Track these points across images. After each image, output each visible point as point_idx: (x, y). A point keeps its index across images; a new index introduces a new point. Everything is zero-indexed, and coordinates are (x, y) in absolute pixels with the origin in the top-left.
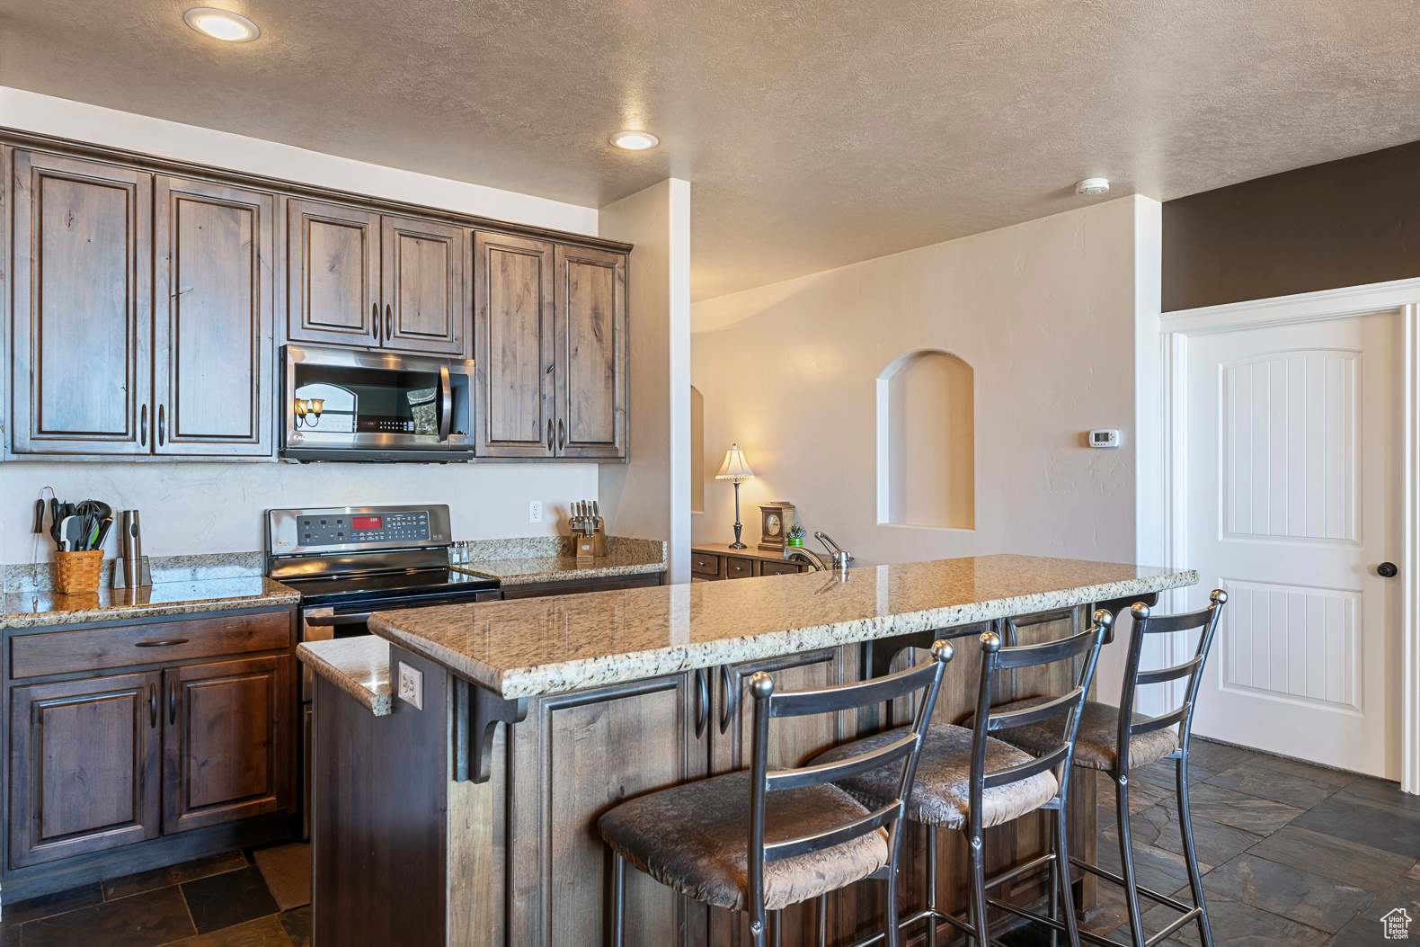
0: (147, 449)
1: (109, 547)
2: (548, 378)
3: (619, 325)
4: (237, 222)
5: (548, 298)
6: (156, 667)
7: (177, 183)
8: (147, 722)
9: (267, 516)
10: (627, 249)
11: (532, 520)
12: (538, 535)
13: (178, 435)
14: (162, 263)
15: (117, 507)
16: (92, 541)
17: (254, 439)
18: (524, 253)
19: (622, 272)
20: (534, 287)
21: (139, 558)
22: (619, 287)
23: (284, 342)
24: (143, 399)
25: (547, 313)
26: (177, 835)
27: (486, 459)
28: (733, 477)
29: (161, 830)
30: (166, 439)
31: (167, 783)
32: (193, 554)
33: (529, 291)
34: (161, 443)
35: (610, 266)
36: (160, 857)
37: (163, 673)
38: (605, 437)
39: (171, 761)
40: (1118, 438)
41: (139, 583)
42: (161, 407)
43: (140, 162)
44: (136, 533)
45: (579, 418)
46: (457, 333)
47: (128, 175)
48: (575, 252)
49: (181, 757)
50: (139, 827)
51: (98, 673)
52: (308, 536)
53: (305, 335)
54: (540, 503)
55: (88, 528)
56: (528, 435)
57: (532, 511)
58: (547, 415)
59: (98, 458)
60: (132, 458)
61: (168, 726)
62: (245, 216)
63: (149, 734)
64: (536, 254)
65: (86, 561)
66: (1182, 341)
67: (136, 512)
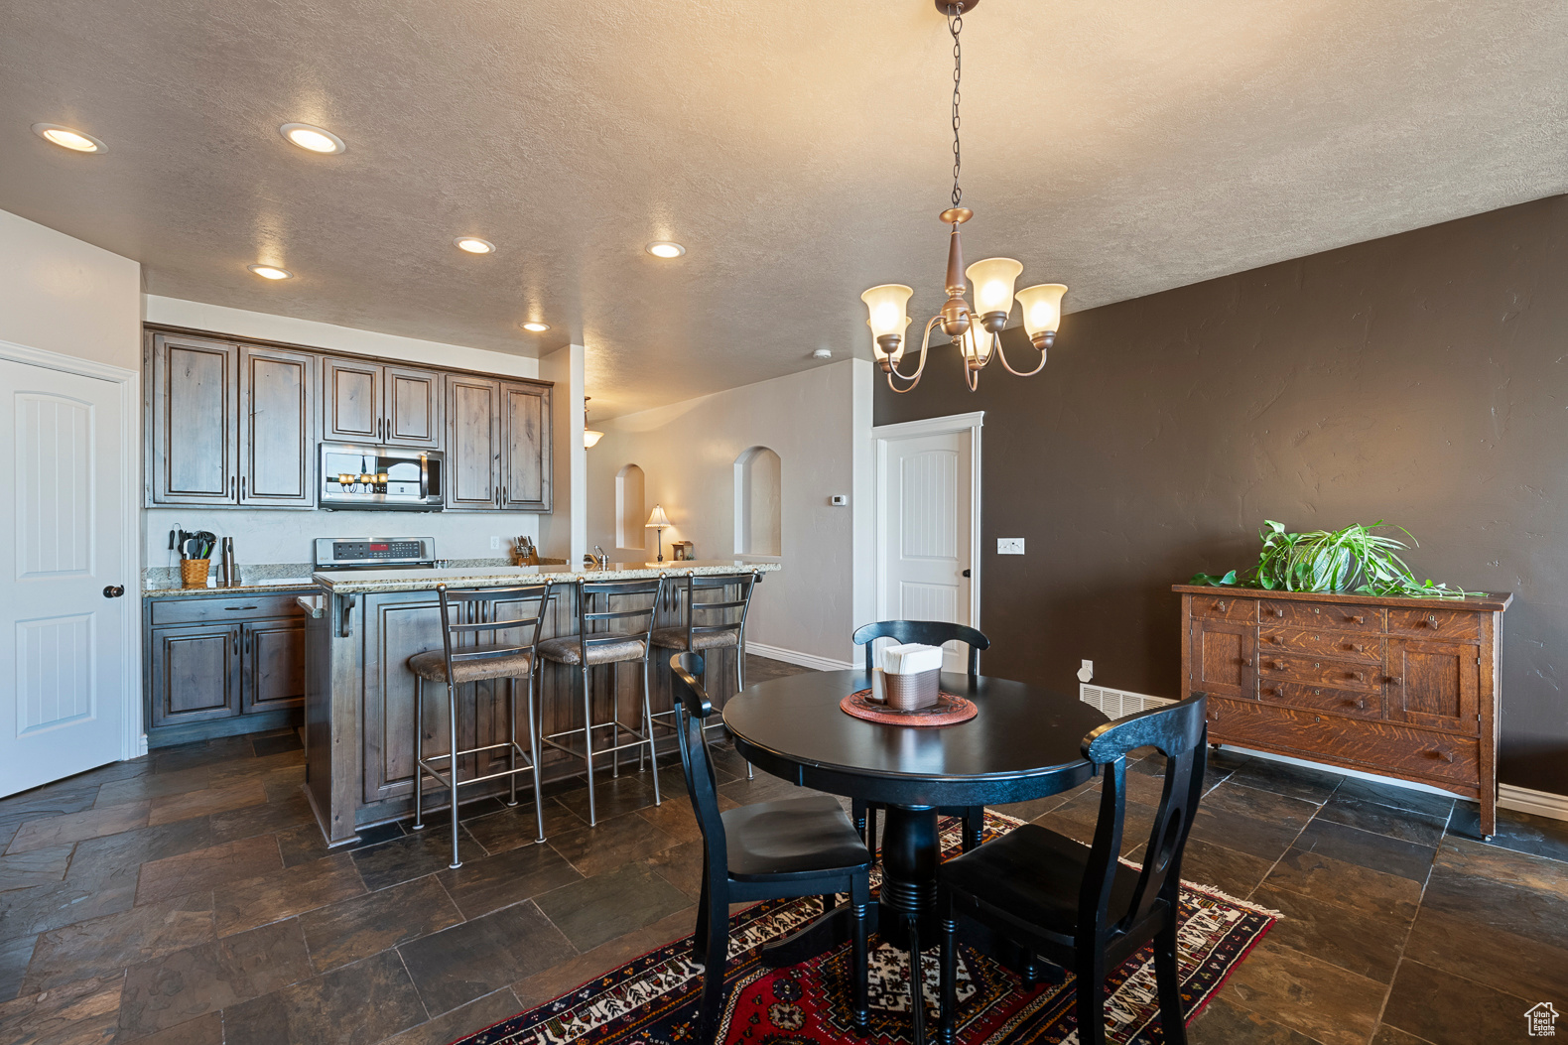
0: (235, 502)
1: (215, 558)
2: (496, 462)
3: (546, 430)
4: (291, 372)
5: (496, 414)
6: (238, 622)
7: (254, 350)
8: (233, 651)
9: (315, 542)
10: (551, 385)
11: (492, 548)
12: (496, 557)
13: (254, 494)
14: (244, 396)
15: (219, 535)
16: (203, 554)
17: (302, 496)
18: (479, 387)
19: (547, 399)
20: (487, 408)
21: (233, 565)
22: (545, 409)
23: (321, 441)
24: (233, 473)
25: (496, 424)
26: (251, 715)
27: (455, 511)
28: (657, 525)
29: (241, 711)
30: (246, 496)
31: (244, 686)
32: (267, 563)
33: (483, 410)
34: (244, 498)
35: (539, 395)
36: (242, 727)
37: (242, 626)
38: (535, 497)
39: (247, 674)
40: (844, 500)
41: (233, 578)
42: (244, 478)
43: (230, 339)
44: (231, 550)
45: (517, 486)
46: (434, 435)
47: (223, 347)
48: (514, 386)
49: (253, 672)
50: (228, 709)
51: (203, 624)
52: (340, 554)
53: (334, 437)
54: (498, 538)
55: (200, 547)
56: (483, 496)
57: (492, 543)
58: (496, 484)
59: (206, 507)
60: (226, 507)
61: (245, 655)
62: (296, 369)
63: (234, 659)
64: (489, 389)
65: (199, 565)
66: (883, 444)
67: (231, 538)
